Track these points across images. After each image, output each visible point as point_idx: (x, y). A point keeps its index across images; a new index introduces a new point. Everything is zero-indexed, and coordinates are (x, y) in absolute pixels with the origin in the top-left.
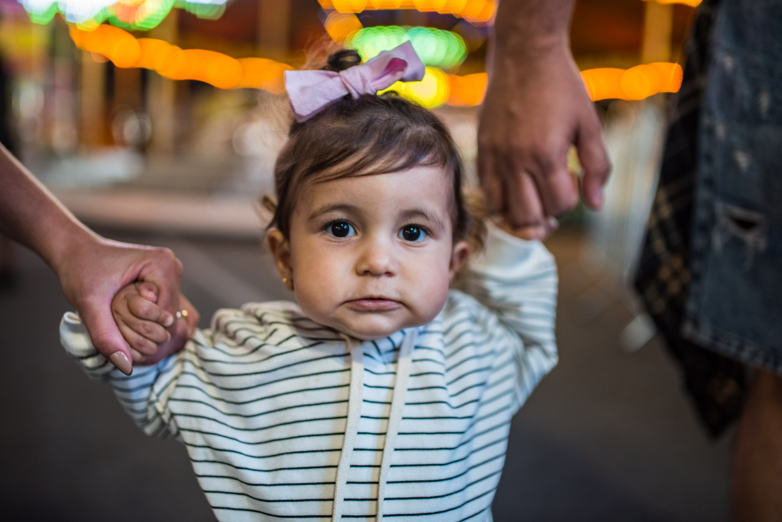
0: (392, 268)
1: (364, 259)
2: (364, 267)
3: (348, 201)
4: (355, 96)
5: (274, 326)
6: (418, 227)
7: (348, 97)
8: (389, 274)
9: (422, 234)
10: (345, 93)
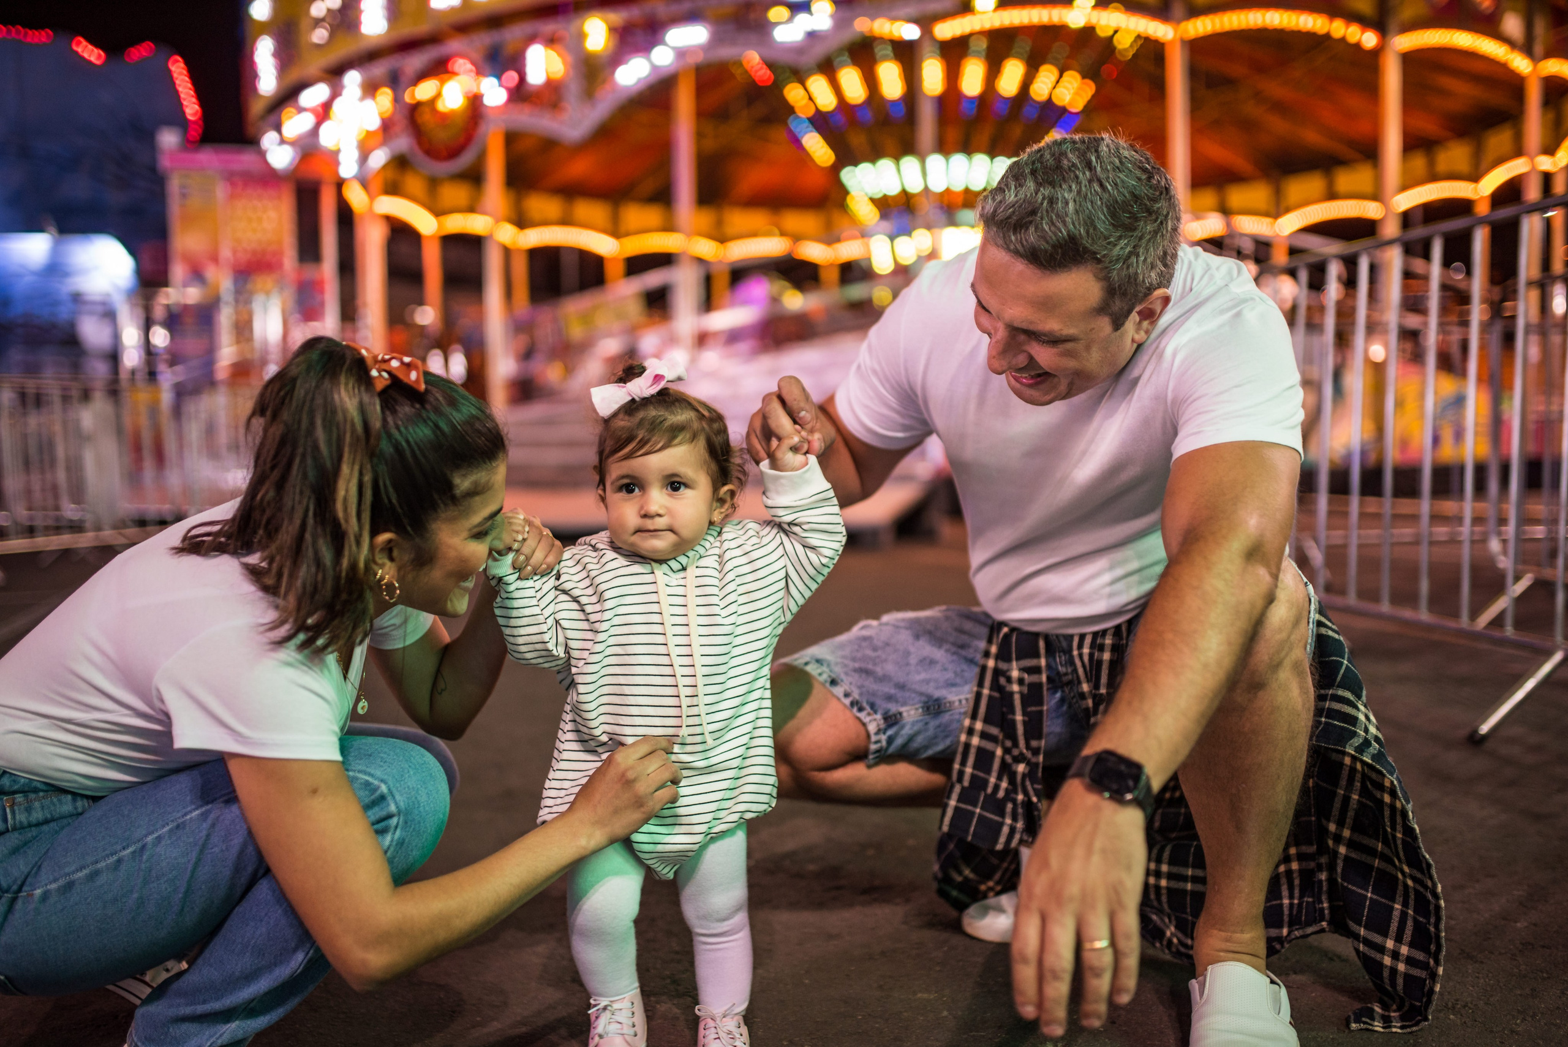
0: (661, 512)
1: (642, 508)
2: (643, 512)
3: (630, 473)
4: (637, 399)
5: (604, 552)
6: (679, 483)
7: (633, 400)
8: (660, 515)
9: (682, 488)
10: (630, 398)
